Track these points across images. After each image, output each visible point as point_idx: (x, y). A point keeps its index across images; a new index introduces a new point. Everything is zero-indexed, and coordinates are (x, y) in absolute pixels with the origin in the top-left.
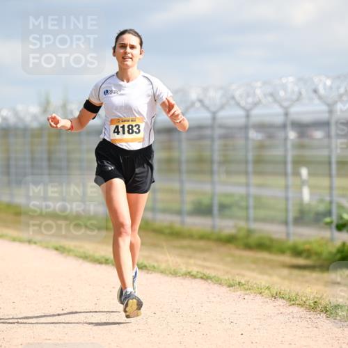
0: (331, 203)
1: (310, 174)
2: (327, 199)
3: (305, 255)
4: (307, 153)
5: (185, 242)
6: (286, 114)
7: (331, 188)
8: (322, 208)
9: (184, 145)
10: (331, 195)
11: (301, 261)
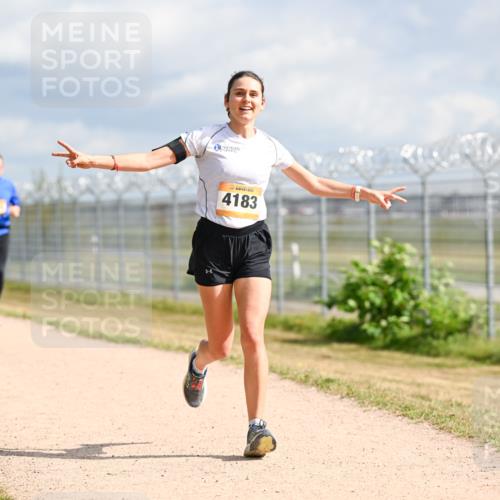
0: (321, 278)
1: (300, 250)
2: (318, 274)
3: (296, 329)
4: (298, 229)
5: (178, 317)
6: (277, 191)
7: (321, 264)
8: (312, 283)
9: (177, 221)
10: (321, 270)
11: (292, 335)
